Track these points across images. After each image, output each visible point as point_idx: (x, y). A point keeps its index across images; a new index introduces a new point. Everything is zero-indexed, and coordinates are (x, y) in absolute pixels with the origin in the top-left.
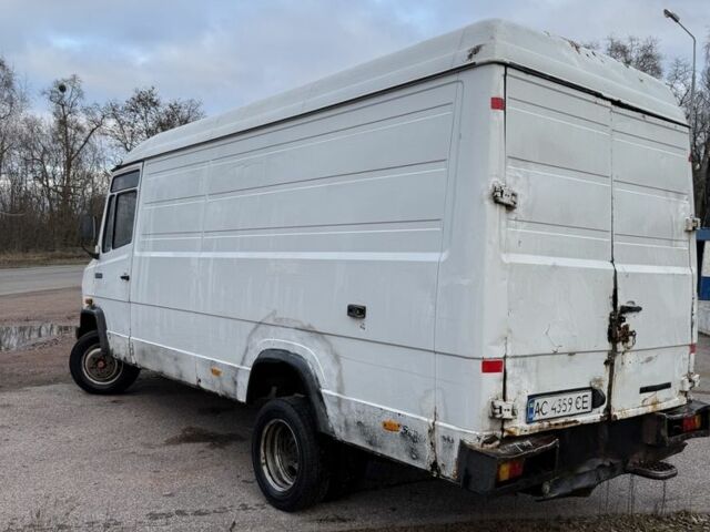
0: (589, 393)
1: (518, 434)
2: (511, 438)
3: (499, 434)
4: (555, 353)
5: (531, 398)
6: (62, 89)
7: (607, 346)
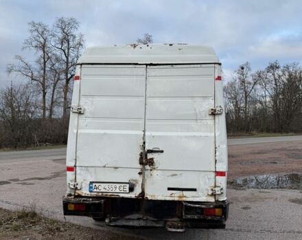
0: (128, 185)
1: (83, 195)
2: (79, 196)
3: (73, 194)
4: (105, 167)
5: (91, 183)
6: (243, 68)
7: (140, 166)
